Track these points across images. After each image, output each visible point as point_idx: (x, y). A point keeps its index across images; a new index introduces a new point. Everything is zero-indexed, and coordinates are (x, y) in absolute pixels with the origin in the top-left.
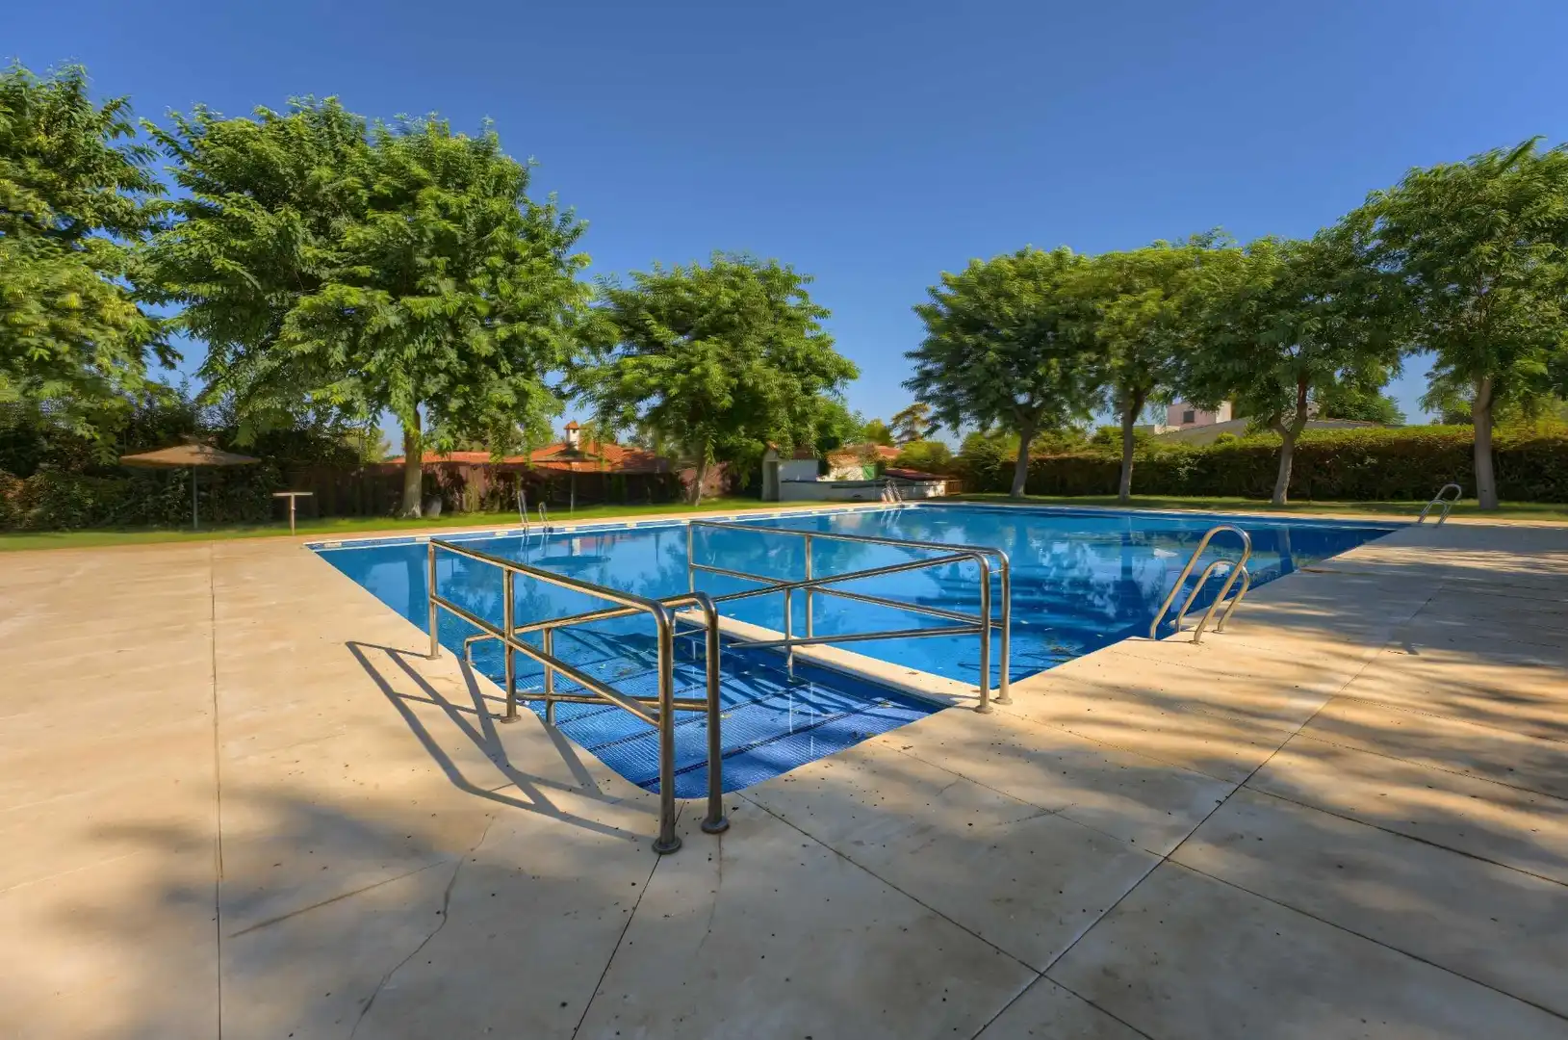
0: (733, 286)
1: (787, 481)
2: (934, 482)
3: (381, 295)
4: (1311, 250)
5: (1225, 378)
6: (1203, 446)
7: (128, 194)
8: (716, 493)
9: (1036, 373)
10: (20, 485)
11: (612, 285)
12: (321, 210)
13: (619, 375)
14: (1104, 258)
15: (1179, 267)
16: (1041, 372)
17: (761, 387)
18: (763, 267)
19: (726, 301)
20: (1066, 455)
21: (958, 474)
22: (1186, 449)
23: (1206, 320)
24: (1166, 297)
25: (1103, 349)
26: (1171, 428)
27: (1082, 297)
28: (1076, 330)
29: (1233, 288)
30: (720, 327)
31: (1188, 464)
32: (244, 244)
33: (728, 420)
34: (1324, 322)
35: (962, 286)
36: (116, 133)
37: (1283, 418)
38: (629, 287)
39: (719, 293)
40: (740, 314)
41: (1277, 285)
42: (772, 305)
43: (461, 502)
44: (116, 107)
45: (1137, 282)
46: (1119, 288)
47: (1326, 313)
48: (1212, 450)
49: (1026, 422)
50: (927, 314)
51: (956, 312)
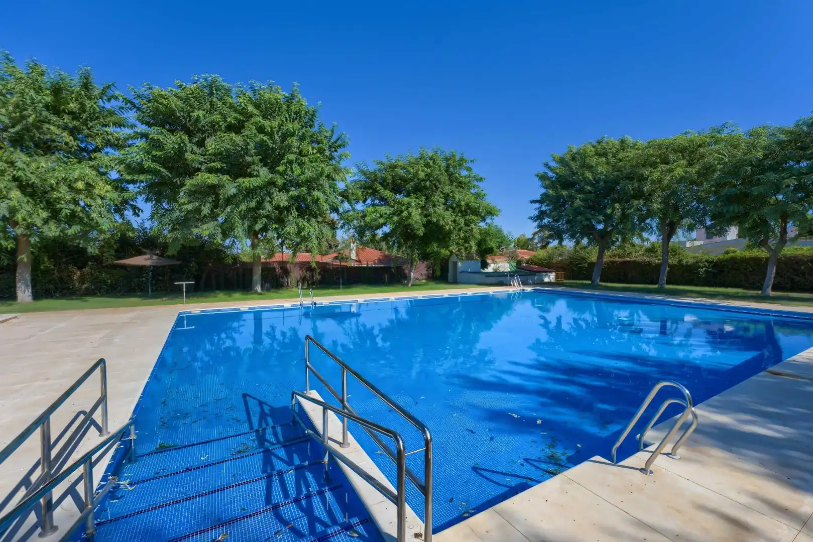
0: (427, 165)
1: (463, 272)
2: (549, 274)
3: (225, 178)
4: (791, 132)
5: (728, 216)
6: (716, 255)
7: (118, 130)
8: (424, 278)
9: (606, 213)
10: (79, 273)
11: (364, 167)
12: (202, 134)
13: (364, 217)
14: (649, 143)
15: (700, 146)
16: (609, 211)
17: (442, 222)
18: (448, 154)
19: (422, 175)
20: (628, 259)
21: (563, 268)
22: (706, 257)
23: (716, 179)
24: (690, 164)
25: (648, 198)
26: (697, 243)
27: (635, 166)
28: (631, 187)
29: (734, 159)
30: (418, 189)
31: (705, 267)
32: (160, 153)
33: (426, 240)
34: (799, 180)
35: (562, 161)
36: (109, 100)
37: (769, 241)
38: (372, 167)
39: (418, 170)
40: (431, 181)
41: (766, 156)
42: (450, 175)
43: (288, 283)
44: (109, 87)
45: (672, 157)
46: (658, 160)
47: (800, 174)
48: (721, 257)
49: (603, 239)
50: (543, 177)
51: (559, 177)
